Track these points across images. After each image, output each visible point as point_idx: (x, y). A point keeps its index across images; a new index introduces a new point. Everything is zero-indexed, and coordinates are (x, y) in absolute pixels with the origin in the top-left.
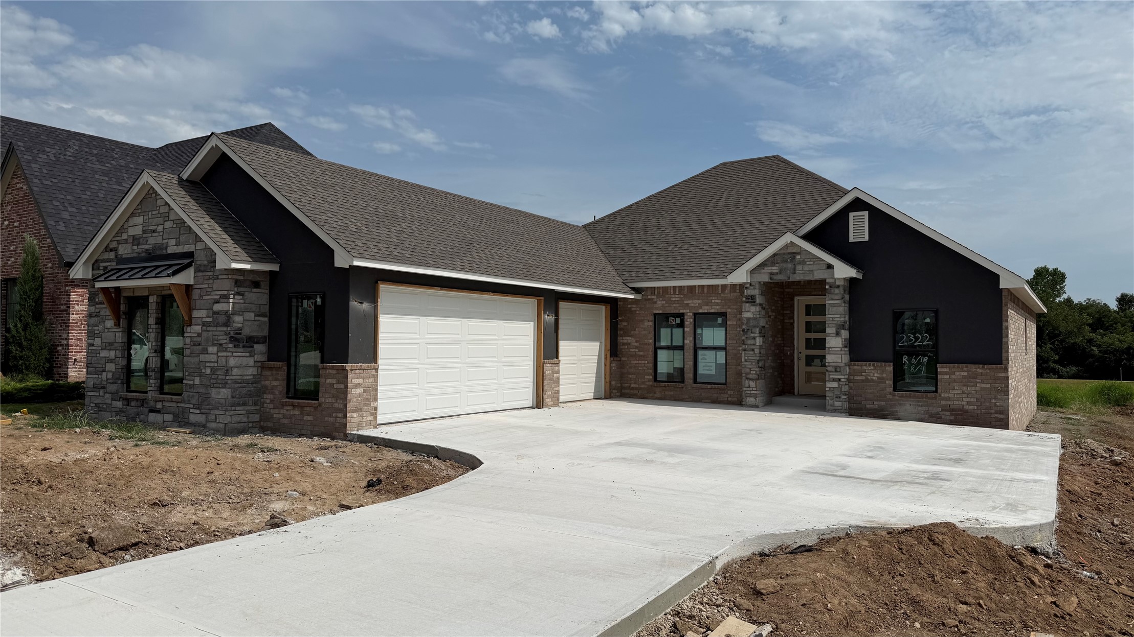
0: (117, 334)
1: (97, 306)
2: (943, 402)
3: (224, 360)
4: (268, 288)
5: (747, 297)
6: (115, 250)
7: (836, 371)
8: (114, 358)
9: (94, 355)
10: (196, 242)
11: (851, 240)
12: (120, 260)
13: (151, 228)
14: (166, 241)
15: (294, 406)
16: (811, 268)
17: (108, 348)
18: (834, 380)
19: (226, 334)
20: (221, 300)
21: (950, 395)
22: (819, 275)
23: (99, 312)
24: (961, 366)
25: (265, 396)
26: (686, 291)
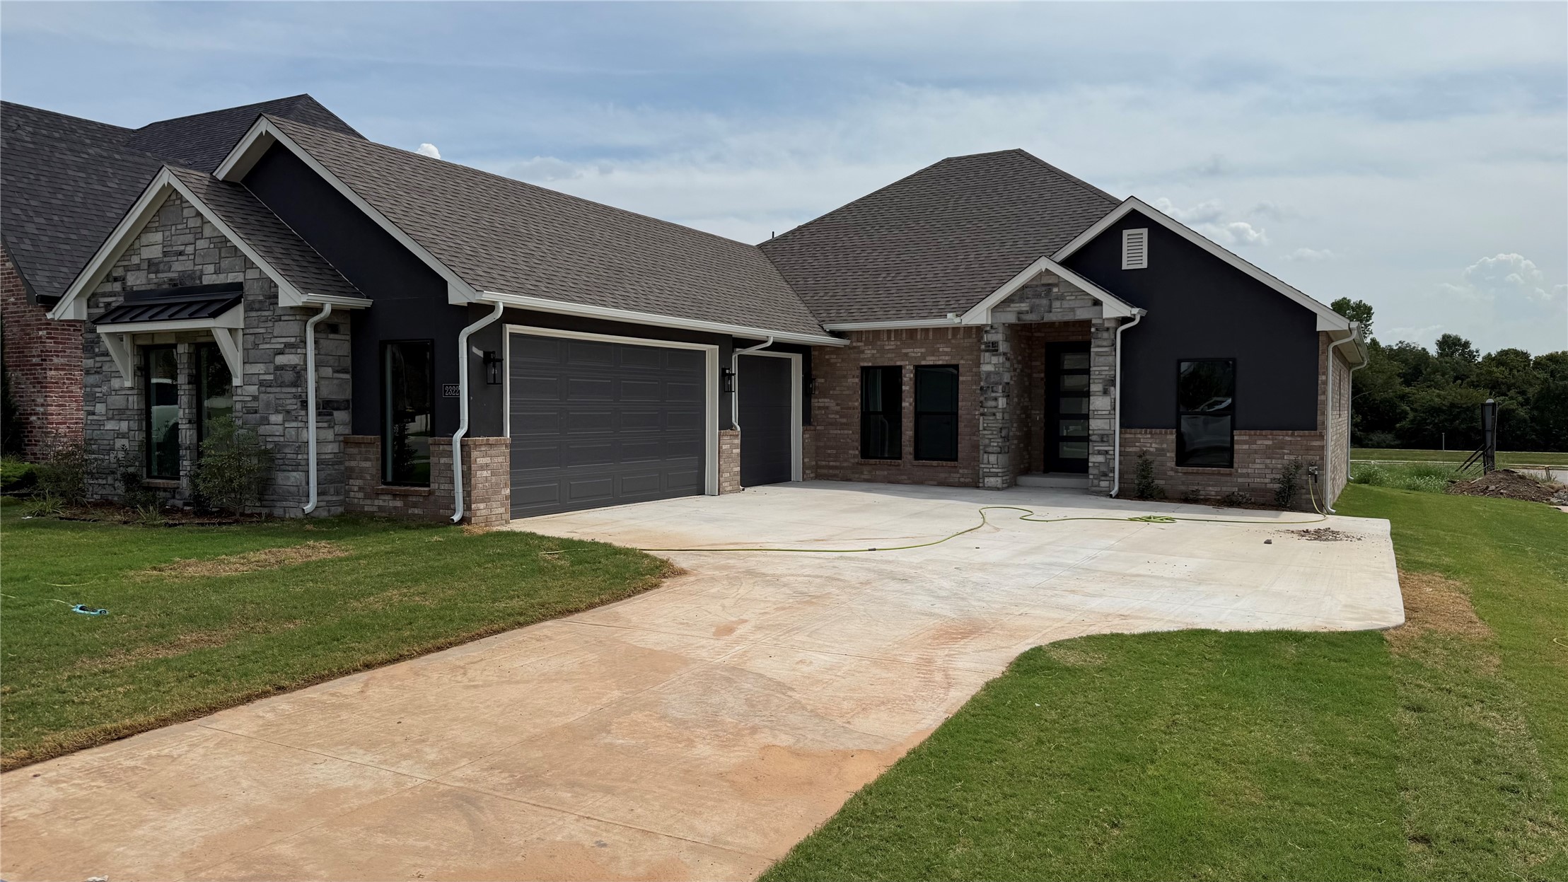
0: (131, 398)
1: (98, 359)
2: (1240, 480)
3: (293, 432)
4: (349, 333)
5: (987, 344)
6: (122, 279)
7: (1102, 441)
8: (126, 430)
9: (95, 427)
10: (246, 269)
11: (1125, 267)
12: (130, 294)
13: (175, 248)
14: (200, 267)
15: (395, 496)
16: (1072, 304)
17: (116, 417)
18: (1099, 453)
19: (295, 397)
20: (287, 351)
21: (1249, 471)
22: (1082, 314)
23: (101, 367)
24: (1264, 432)
25: (351, 481)
26: (904, 335)
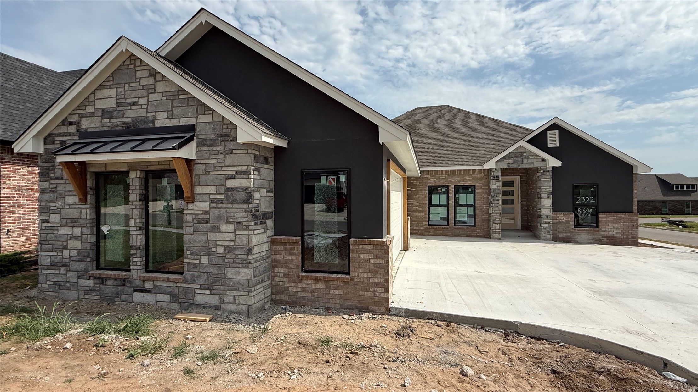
0: (83, 211)
1: (52, 182)
2: (602, 233)
3: (244, 239)
4: (273, 165)
5: (493, 177)
6: (78, 124)
7: (547, 218)
8: (80, 235)
9: (50, 232)
10: (198, 115)
11: (549, 146)
12: (83, 133)
13: (128, 100)
14: (153, 114)
15: (317, 280)
16: (532, 161)
17: (69, 225)
18: (546, 223)
19: (246, 211)
20: (238, 176)
21: (607, 229)
22: (537, 165)
23: (56, 188)
24: (613, 213)
25: (277, 270)
26: (449, 172)
